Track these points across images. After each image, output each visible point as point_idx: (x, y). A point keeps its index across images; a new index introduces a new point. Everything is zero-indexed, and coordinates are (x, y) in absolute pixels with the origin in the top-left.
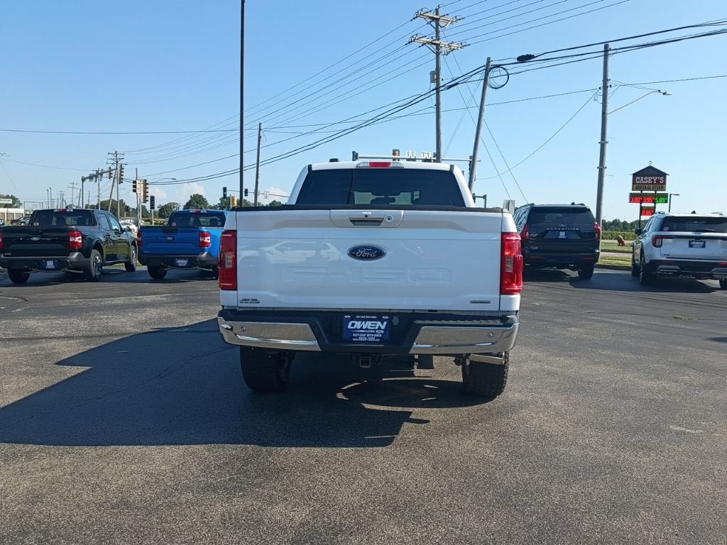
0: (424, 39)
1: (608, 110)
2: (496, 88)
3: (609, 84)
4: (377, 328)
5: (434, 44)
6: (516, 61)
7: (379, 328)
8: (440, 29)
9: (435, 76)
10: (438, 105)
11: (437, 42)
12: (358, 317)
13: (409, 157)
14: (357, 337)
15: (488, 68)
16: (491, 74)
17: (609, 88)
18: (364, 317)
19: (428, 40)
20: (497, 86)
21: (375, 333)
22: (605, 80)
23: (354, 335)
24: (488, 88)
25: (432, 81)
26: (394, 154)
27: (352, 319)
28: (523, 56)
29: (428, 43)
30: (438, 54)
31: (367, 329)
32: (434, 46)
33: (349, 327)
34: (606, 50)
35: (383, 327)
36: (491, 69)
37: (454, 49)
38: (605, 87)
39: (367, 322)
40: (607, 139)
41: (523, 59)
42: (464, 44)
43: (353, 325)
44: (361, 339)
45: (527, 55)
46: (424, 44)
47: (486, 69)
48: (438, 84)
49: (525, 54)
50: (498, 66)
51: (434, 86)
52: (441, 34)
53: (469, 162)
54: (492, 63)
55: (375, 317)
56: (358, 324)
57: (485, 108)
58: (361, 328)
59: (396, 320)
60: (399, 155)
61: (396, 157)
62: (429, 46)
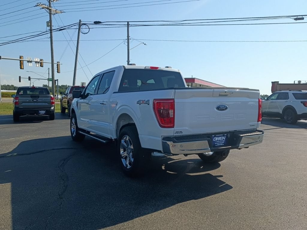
0: (44, 6)
1: (130, 48)
2: (84, 34)
3: (130, 38)
4: (222, 139)
5: (49, 9)
6: (93, 23)
7: (223, 140)
8: (51, 3)
9: (49, 24)
10: (51, 37)
11: (50, 8)
12: (217, 135)
13: (28, 60)
14: (217, 144)
15: (80, 24)
16: (82, 27)
17: (130, 40)
18: (218, 135)
19: (46, 7)
20: (85, 33)
21: (222, 142)
22: (128, 36)
23: (216, 143)
24: (81, 33)
25: (48, 26)
26: (20, 58)
27: (215, 137)
28: (96, 22)
29: (46, 8)
30: (50, 14)
31: (219, 140)
32: (49, 10)
33: (214, 140)
34: (128, 25)
35: (224, 139)
36: (82, 25)
37: (57, 13)
38: (128, 39)
39: (220, 137)
40: (130, 60)
41: (96, 23)
42: (62, 11)
43: (215, 139)
44: (218, 145)
45: (98, 21)
46: (43, 8)
47: (79, 25)
48: (51, 28)
49: (97, 21)
50: (85, 24)
51: (49, 28)
52: (52, 5)
53: (57, 64)
54: (81, 22)
55: (222, 135)
56: (217, 139)
57: (80, 42)
58: (218, 140)
59: (229, 135)
60: (23, 59)
61: (22, 59)
62: (46, 9)
